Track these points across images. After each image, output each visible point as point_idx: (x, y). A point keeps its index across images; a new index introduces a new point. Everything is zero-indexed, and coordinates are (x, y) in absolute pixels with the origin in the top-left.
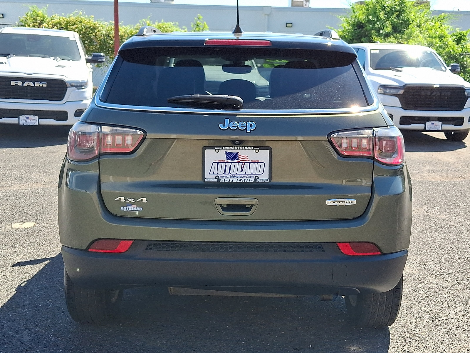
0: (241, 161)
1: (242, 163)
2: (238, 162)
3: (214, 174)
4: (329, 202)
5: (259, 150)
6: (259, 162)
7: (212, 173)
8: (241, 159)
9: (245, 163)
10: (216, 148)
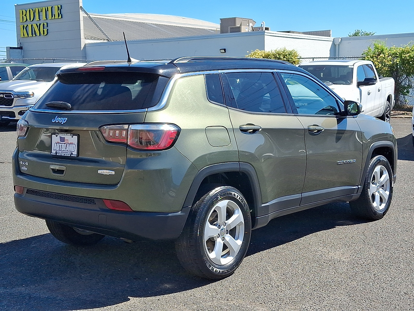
0: (66, 143)
1: (66, 144)
2: (65, 143)
3: (55, 150)
4: (100, 172)
5: (73, 136)
6: (73, 143)
7: (54, 149)
8: (66, 141)
9: (67, 144)
10: (56, 134)
